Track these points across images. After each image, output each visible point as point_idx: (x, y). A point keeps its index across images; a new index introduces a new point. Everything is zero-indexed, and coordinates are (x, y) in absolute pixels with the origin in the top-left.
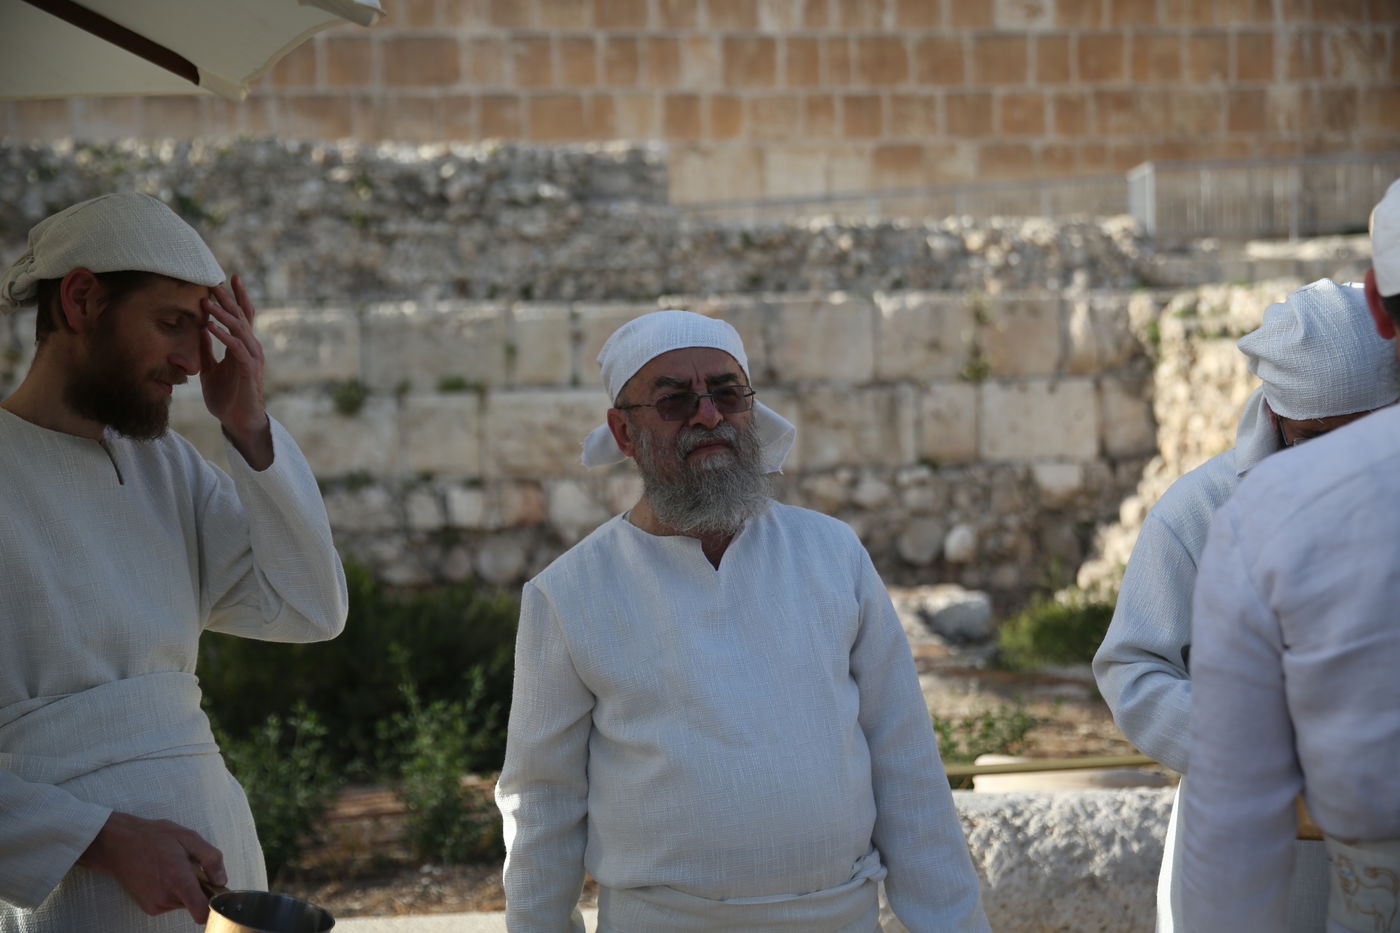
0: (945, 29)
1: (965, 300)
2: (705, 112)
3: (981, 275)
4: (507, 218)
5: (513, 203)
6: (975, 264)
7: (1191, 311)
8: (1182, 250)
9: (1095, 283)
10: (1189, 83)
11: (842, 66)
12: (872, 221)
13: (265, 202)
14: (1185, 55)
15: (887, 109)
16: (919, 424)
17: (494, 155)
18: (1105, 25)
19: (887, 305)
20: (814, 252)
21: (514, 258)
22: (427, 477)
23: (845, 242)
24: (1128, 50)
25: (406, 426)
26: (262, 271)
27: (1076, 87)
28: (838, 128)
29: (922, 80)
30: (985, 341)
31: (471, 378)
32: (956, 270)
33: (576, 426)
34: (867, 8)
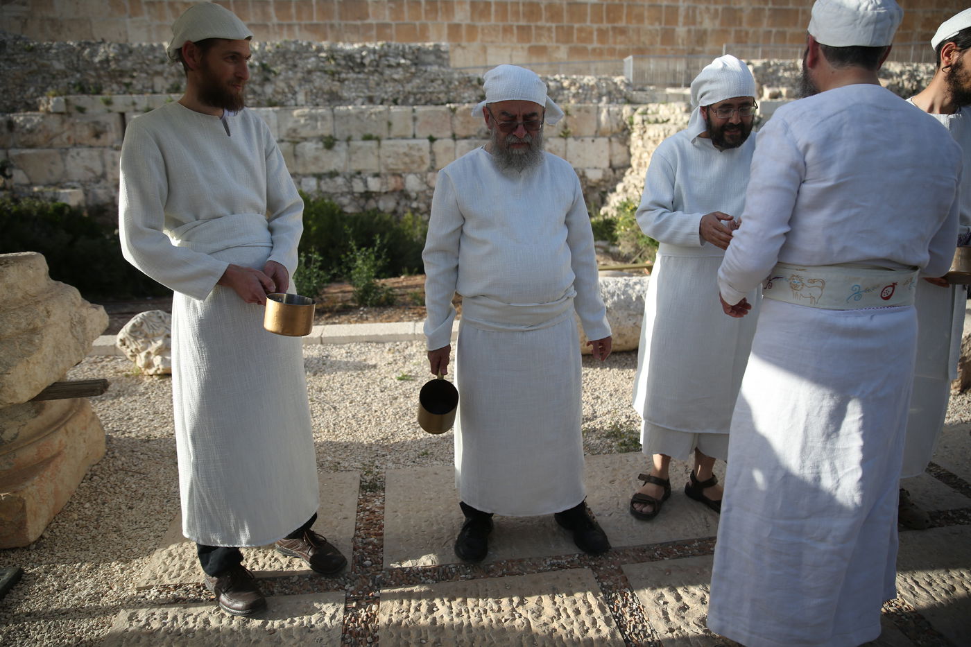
2: (464, 32)
3: (568, 96)
4: (387, 72)
5: (390, 66)
6: (566, 92)
7: (645, 113)
8: (642, 90)
9: (610, 101)
10: (647, 25)
11: (516, 14)
13: (295, 66)
14: (646, 14)
15: (533, 31)
17: (382, 46)
21: (390, 88)
22: (359, 173)
24: (625, 11)
25: (350, 153)
26: (295, 93)
27: (605, 25)
28: (515, 39)
29: (547, 21)
30: (569, 122)
31: (375, 135)
32: (559, 94)
33: (414, 153)
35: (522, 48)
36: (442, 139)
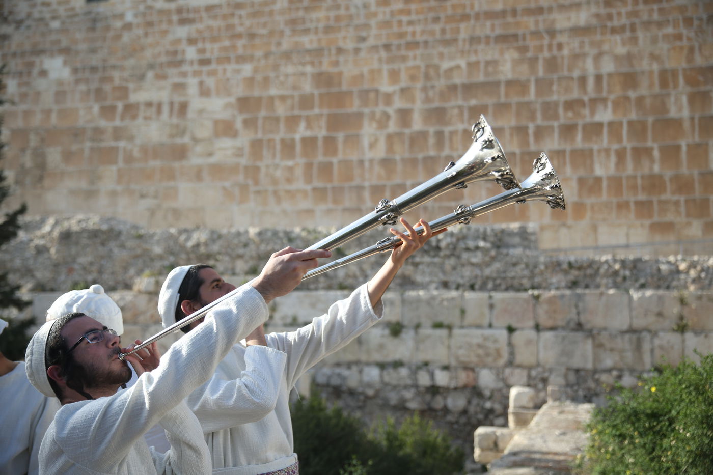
0: (684, 170)
1: (675, 293)
3: (686, 282)
4: (465, 255)
5: (467, 249)
6: (683, 277)
11: (634, 188)
12: (632, 257)
15: (656, 206)
16: (652, 351)
17: (461, 229)
19: (635, 295)
20: (602, 271)
21: (467, 272)
22: (426, 364)
23: (617, 266)
25: (418, 341)
28: (632, 215)
29: (673, 193)
30: (686, 312)
31: (446, 322)
32: (673, 279)
33: (490, 344)
34: (646, 163)
35: (642, 225)
36: (522, 329)
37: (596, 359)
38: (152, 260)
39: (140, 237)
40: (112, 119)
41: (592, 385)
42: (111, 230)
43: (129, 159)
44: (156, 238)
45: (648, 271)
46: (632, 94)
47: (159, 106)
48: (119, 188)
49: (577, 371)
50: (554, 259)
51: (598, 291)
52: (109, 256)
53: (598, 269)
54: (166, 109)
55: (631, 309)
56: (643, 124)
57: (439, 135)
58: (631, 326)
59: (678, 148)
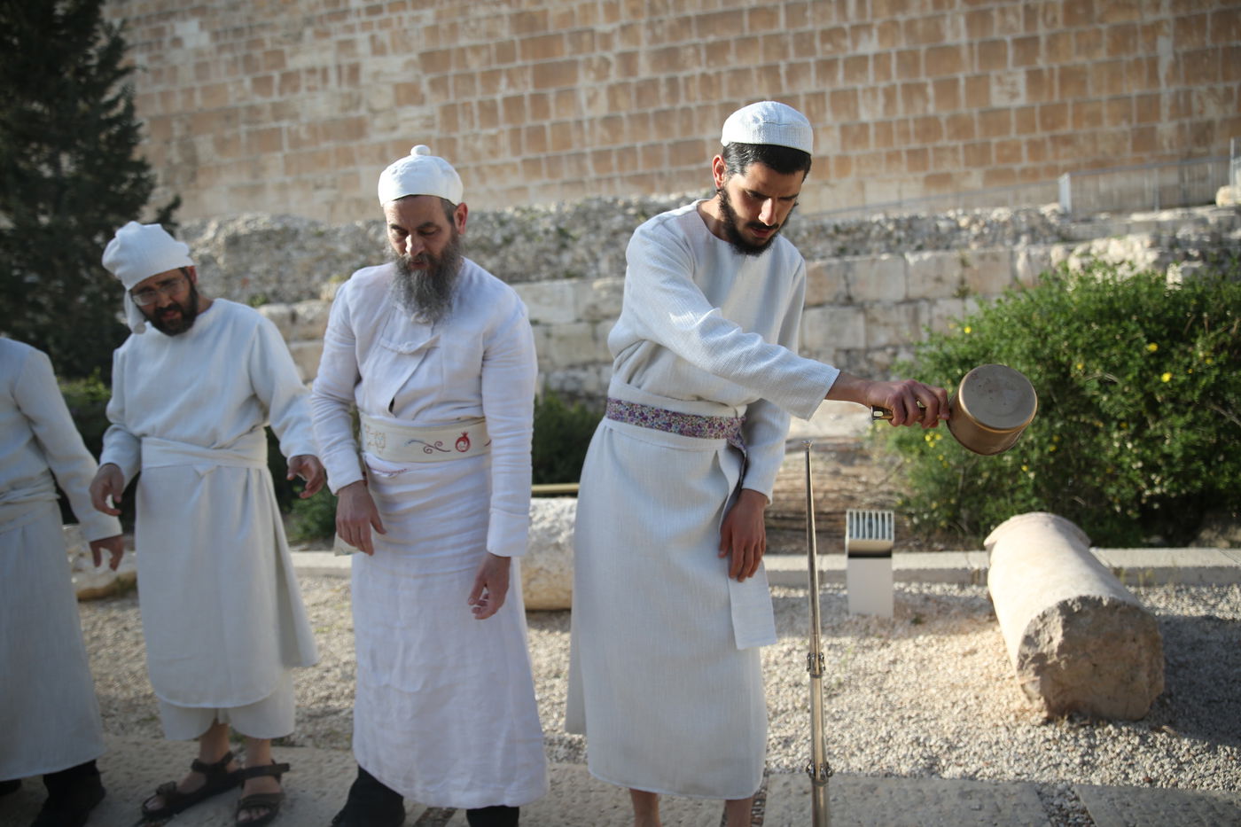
0: (963, 109)
1: (955, 254)
2: (832, 166)
3: (968, 240)
6: (964, 234)
7: (1087, 254)
8: (1087, 220)
9: (1034, 241)
10: (1107, 127)
11: (906, 134)
12: (906, 215)
13: (598, 227)
14: (1105, 111)
15: (931, 155)
16: (930, 322)
18: (1056, 99)
19: (912, 259)
20: (873, 234)
23: (890, 227)
24: (1070, 112)
26: (596, 261)
27: (1039, 134)
28: (904, 168)
29: (950, 138)
30: (967, 276)
32: (953, 238)
34: (918, 103)
35: (916, 179)
37: (869, 336)
38: (339, 261)
39: (321, 235)
40: (270, 94)
41: (864, 365)
42: (285, 230)
43: (296, 142)
44: (341, 234)
45: (926, 230)
46: (901, 18)
47: (325, 71)
48: (288, 180)
49: (848, 352)
50: (818, 224)
51: (868, 258)
52: (287, 261)
53: (869, 231)
54: (333, 75)
55: (906, 275)
56: (914, 55)
57: (672, 82)
58: (907, 296)
59: (955, 82)
